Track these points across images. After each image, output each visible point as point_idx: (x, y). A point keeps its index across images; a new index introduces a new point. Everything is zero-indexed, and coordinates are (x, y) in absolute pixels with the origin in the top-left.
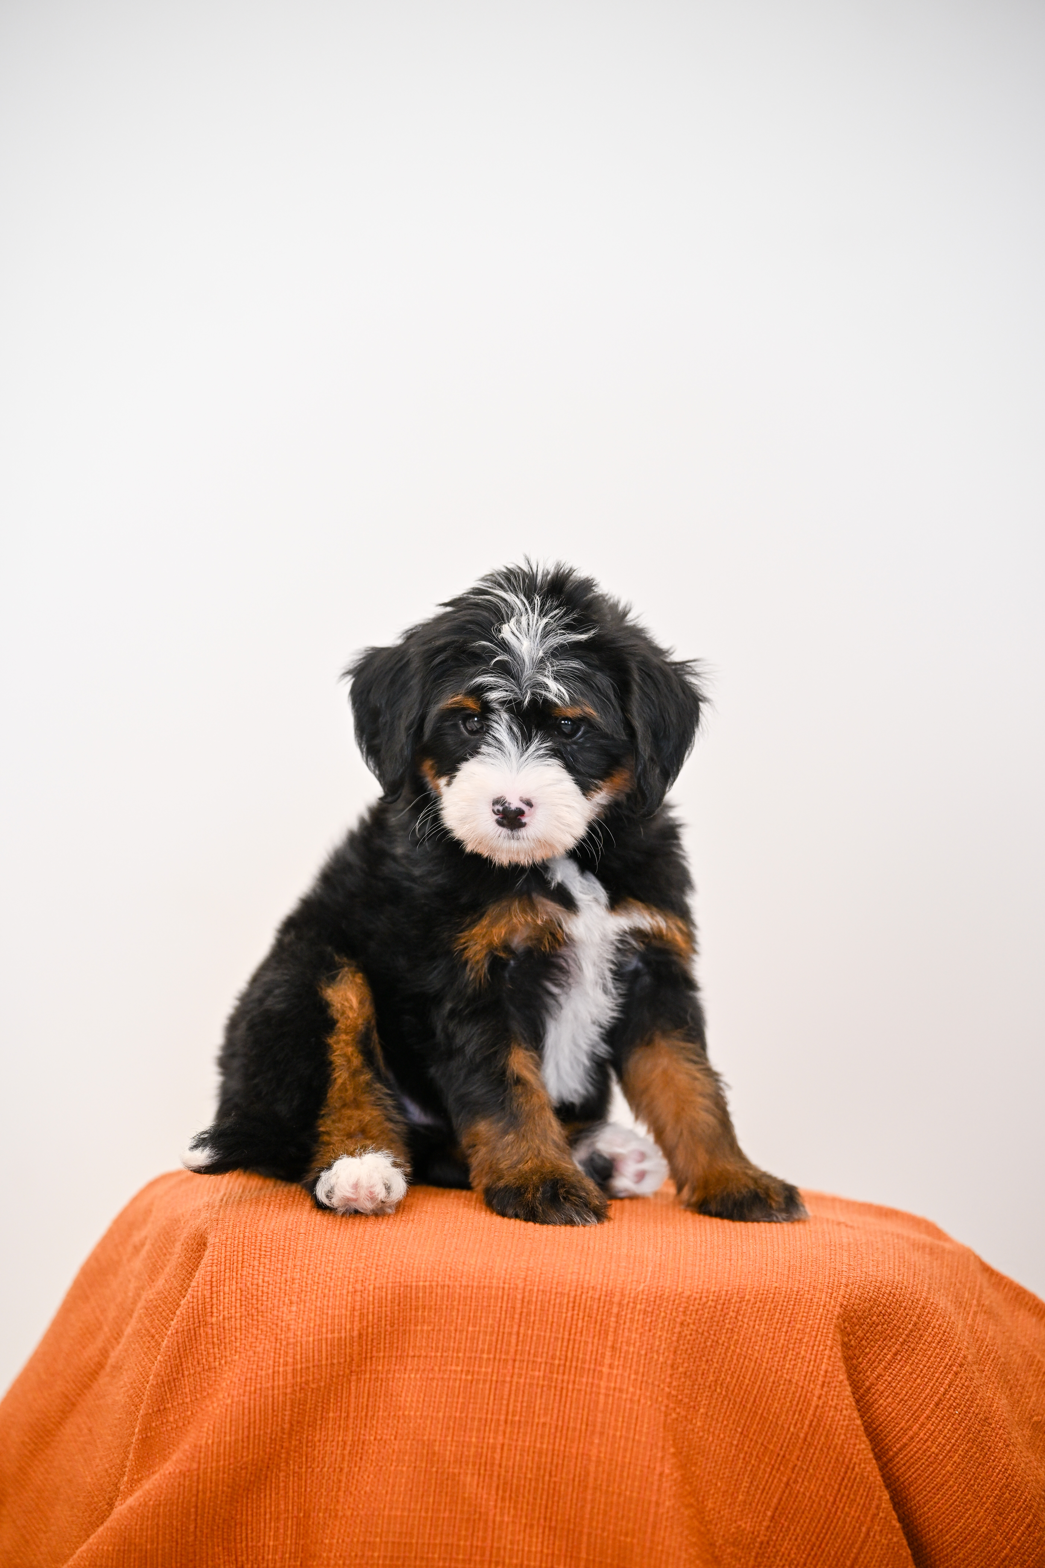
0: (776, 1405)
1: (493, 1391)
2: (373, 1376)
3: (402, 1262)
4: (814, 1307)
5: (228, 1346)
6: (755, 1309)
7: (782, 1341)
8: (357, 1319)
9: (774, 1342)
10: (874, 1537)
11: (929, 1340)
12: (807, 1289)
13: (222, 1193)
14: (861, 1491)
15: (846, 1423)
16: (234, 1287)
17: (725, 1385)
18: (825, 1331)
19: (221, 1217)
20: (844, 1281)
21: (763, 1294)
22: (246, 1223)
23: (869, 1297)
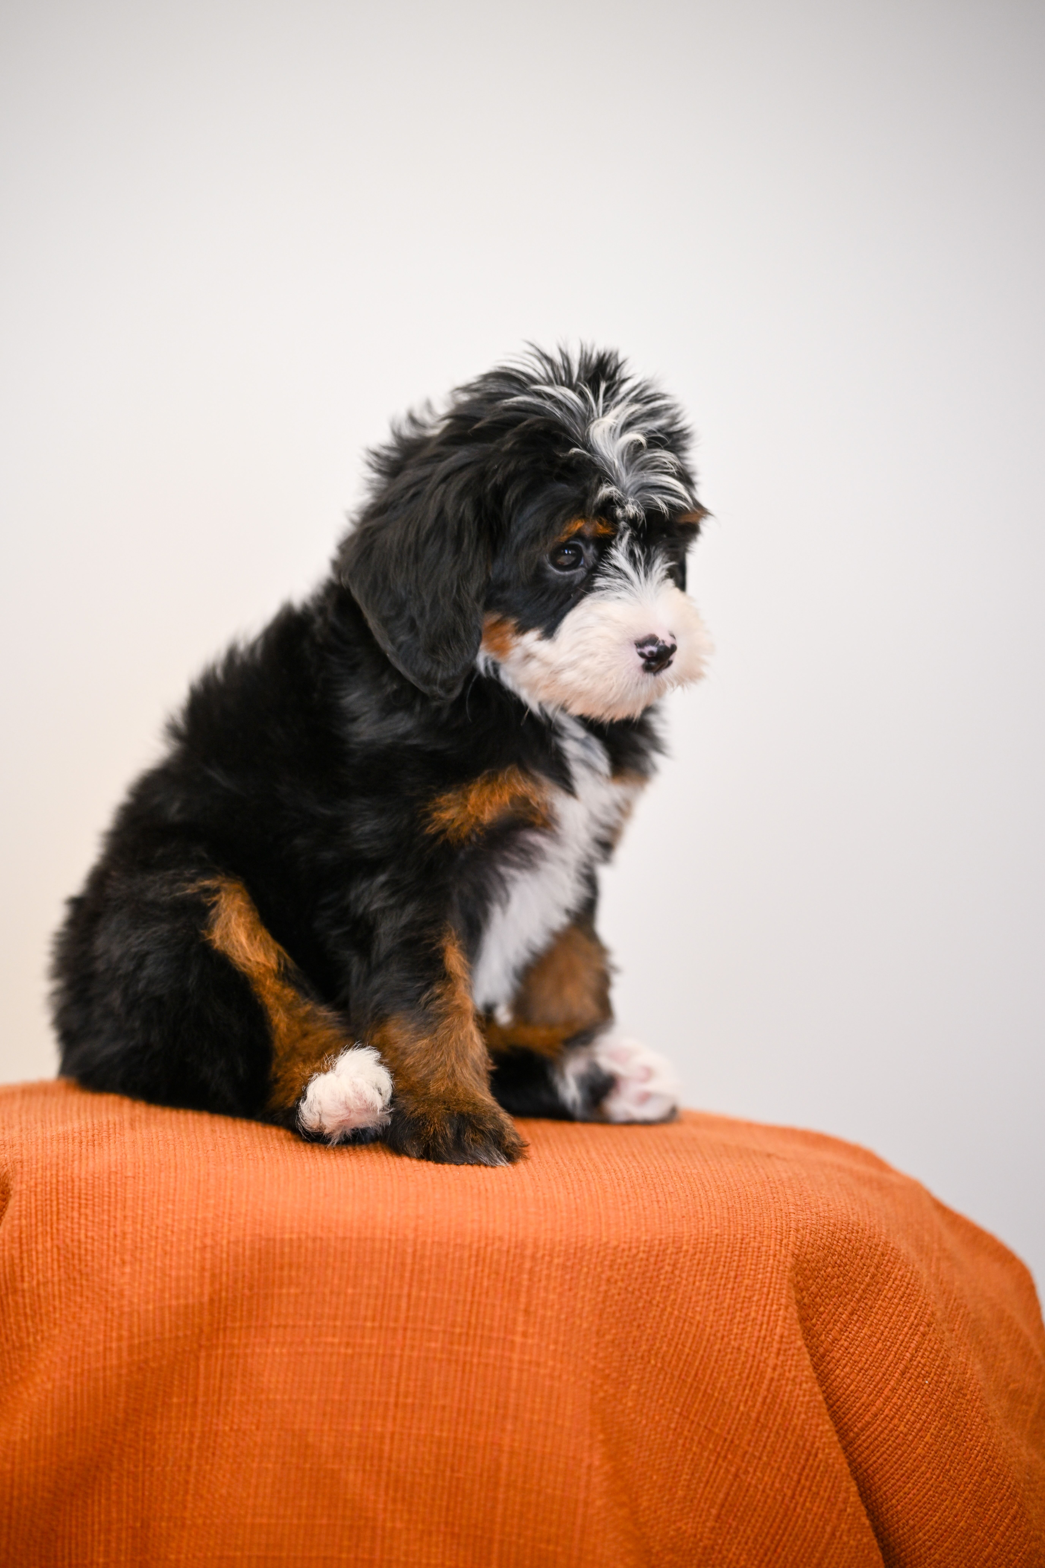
0: (722, 1378)
1: (379, 1367)
2: (228, 1352)
3: (261, 1210)
4: (763, 1258)
5: (44, 1318)
6: (695, 1262)
7: (727, 1301)
8: (207, 1281)
9: (719, 1301)
10: (841, 1537)
11: (890, 1295)
12: (752, 1235)
14: (825, 1482)
15: (807, 1398)
16: (49, 1245)
17: (660, 1355)
18: (778, 1286)
19: (25, 1157)
20: (793, 1225)
21: (703, 1243)
22: (58, 1164)
23: (822, 1245)
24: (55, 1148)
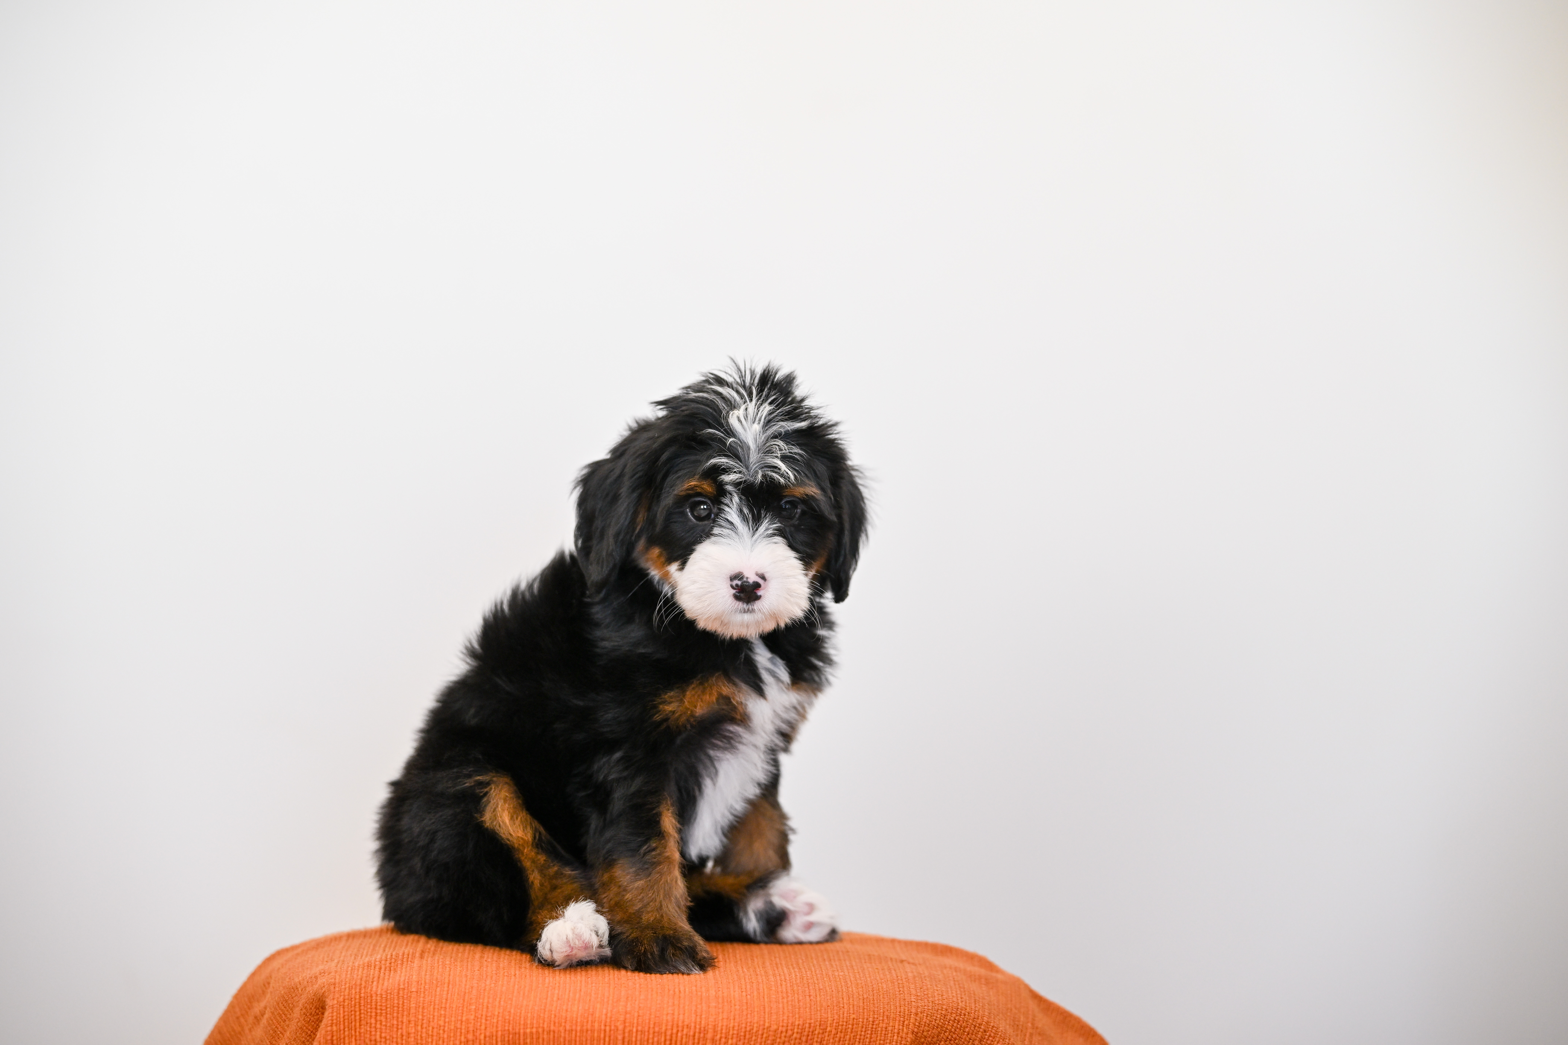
3: (510, 1012)
4: (889, 1035)
6: (837, 1039)
12: (881, 1018)
13: (336, 961)
19: (337, 981)
20: (913, 1010)
21: (843, 1025)
22: (361, 984)
23: (936, 1025)
24: (360, 973)
